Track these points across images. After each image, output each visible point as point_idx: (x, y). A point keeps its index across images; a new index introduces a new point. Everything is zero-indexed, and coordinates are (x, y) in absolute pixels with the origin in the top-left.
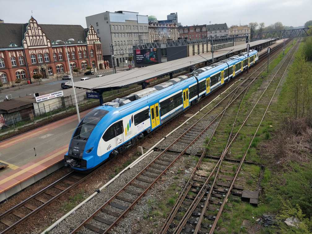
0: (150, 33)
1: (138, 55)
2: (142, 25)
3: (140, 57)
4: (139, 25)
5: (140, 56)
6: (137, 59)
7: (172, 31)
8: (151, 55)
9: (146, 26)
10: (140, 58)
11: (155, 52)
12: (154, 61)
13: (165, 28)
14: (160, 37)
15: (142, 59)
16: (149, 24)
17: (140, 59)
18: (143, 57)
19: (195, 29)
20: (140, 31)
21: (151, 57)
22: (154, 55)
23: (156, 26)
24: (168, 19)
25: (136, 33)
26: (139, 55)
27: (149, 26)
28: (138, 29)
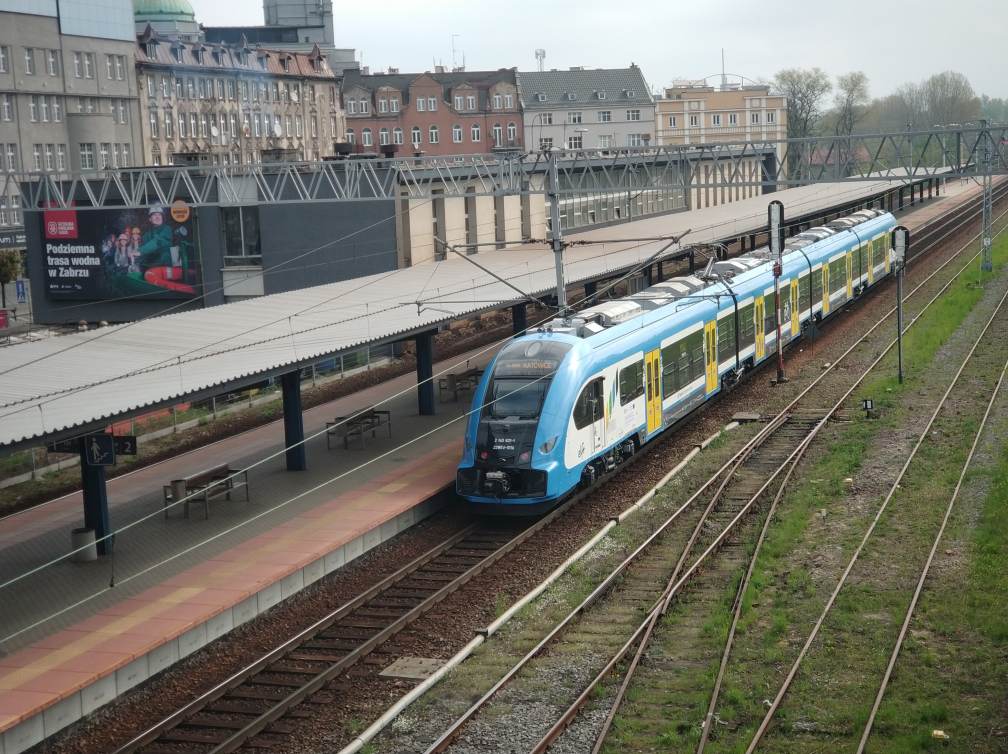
0: (145, 101)
1: (57, 241)
2: (94, 47)
3: (70, 256)
4: (69, 44)
5: (73, 249)
6: (52, 273)
7: (294, 97)
8: (152, 245)
9: (120, 57)
10: (74, 262)
11: (183, 231)
12: (173, 287)
13: (249, 74)
14: (215, 131)
15: (85, 273)
16: (143, 47)
17: (72, 273)
18: (97, 262)
19: (448, 97)
20: (74, 87)
21: (149, 260)
22: (174, 251)
23: (187, 59)
24: (268, 21)
25: (48, 96)
26: (65, 241)
27: (142, 57)
28: (60, 72)
